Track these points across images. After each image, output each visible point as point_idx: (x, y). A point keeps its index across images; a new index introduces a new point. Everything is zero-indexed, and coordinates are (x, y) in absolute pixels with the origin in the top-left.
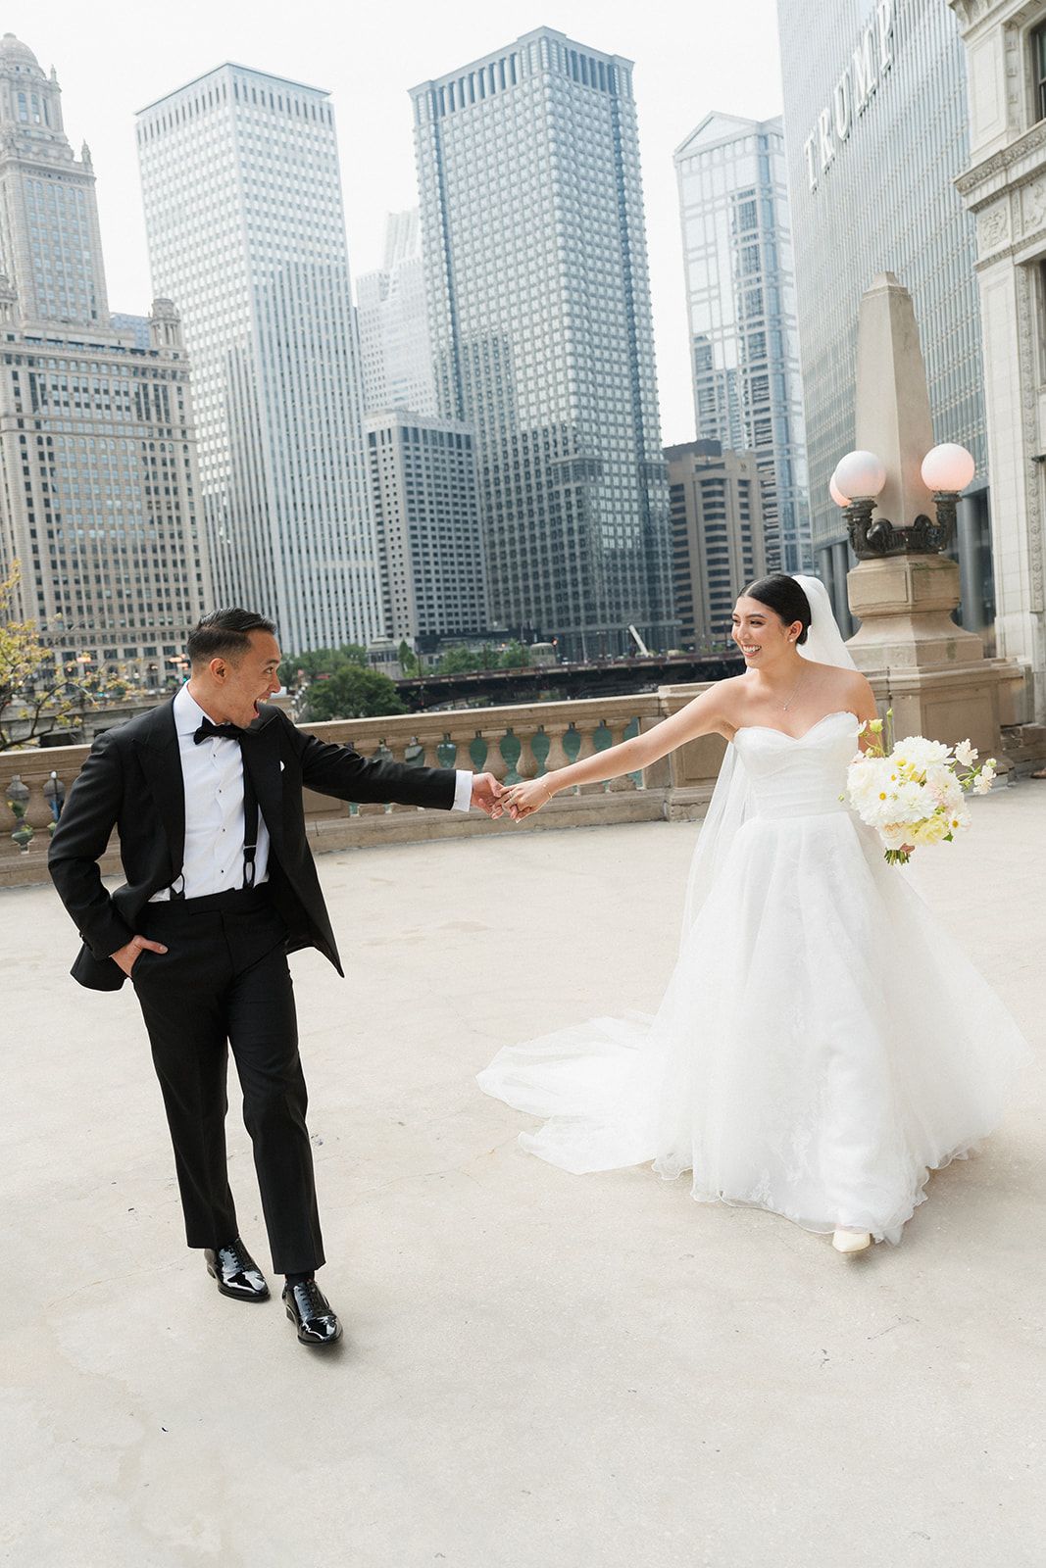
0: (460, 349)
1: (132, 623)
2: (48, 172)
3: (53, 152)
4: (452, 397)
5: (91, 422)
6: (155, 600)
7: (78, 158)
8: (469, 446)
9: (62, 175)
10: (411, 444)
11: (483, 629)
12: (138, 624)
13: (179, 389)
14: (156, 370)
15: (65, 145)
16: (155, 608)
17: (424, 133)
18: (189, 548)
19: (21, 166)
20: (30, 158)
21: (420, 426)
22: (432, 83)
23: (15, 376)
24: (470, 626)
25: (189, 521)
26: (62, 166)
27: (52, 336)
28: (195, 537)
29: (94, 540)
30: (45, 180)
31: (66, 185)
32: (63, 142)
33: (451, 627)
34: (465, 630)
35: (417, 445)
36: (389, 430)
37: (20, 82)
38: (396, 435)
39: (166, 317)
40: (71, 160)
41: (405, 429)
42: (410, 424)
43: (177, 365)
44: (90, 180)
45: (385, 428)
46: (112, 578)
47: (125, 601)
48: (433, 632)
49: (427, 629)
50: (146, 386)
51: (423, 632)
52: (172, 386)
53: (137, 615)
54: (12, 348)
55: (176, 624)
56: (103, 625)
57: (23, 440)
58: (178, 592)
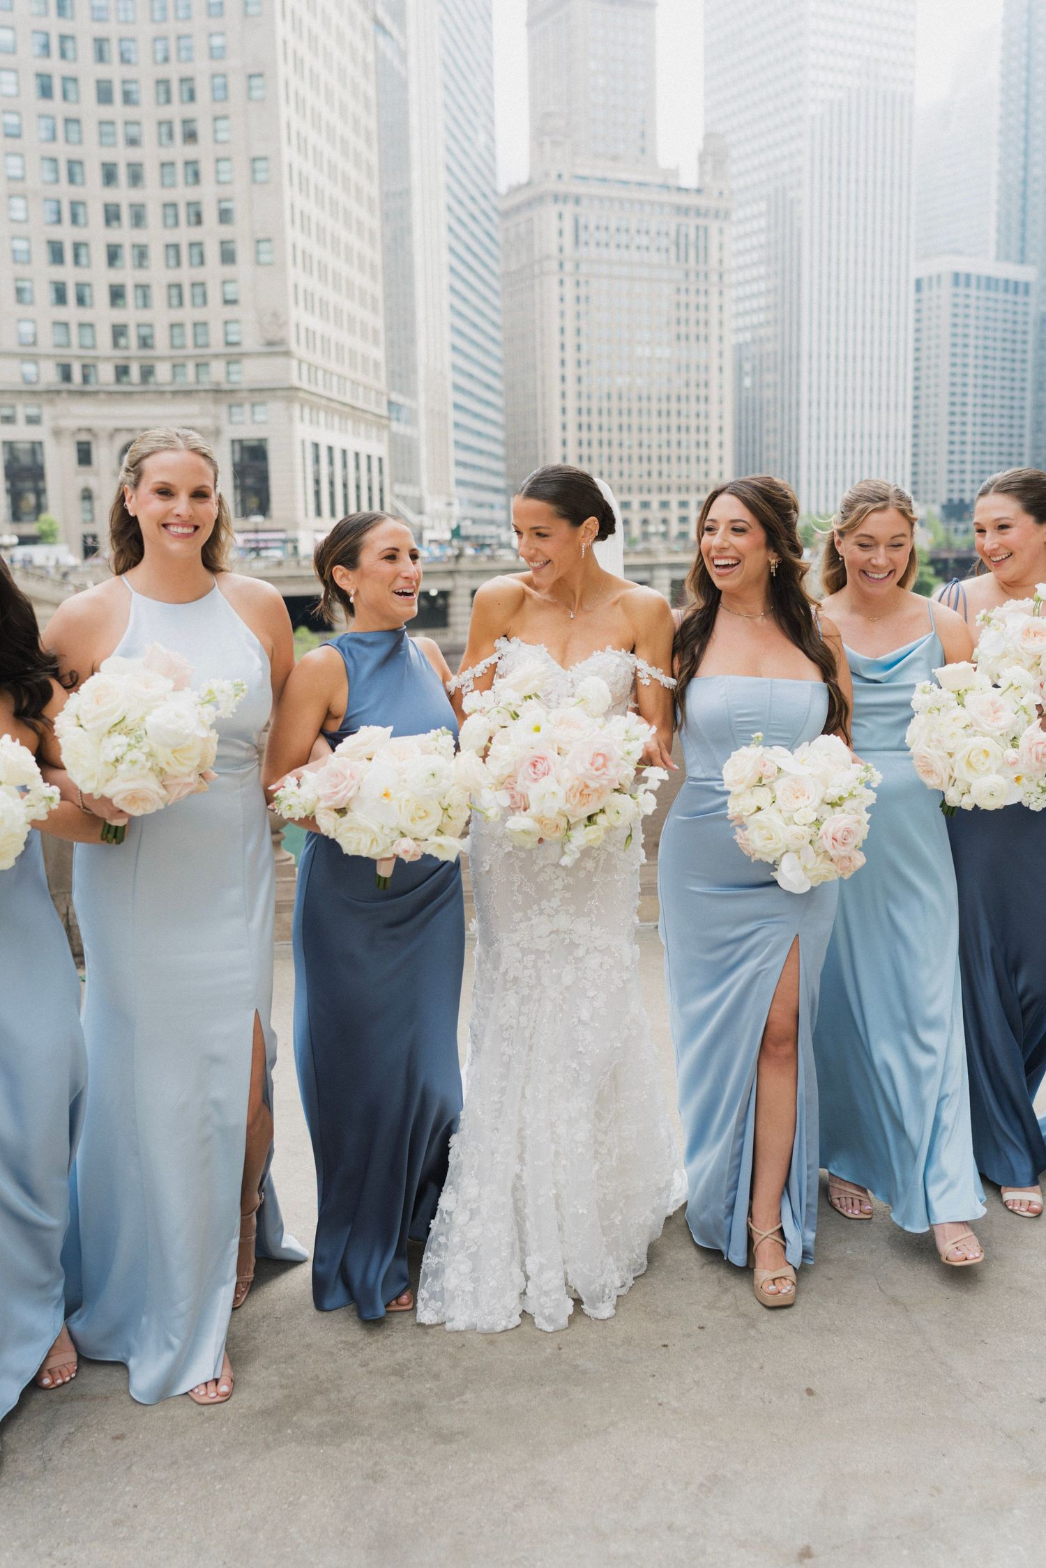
0: (1031, 181)
1: (649, 474)
4: (1014, 239)
6: (675, 452)
8: (1027, 294)
10: (962, 290)
12: (655, 476)
13: (722, 231)
14: (699, 209)
16: (674, 459)
18: (714, 400)
21: (975, 271)
23: (560, 216)
25: (716, 370)
27: (599, 173)
28: (721, 388)
29: (621, 387)
35: (968, 292)
36: (939, 276)
38: (947, 281)
39: (716, 152)
41: (957, 275)
42: (964, 270)
43: (721, 204)
44: (650, 6)
45: (935, 273)
46: (635, 427)
47: (645, 452)
48: (962, 501)
49: (956, 497)
50: (687, 226)
51: (950, 500)
52: (714, 226)
53: (655, 467)
54: (561, 188)
55: (694, 477)
56: (621, 474)
57: (561, 282)
58: (698, 444)
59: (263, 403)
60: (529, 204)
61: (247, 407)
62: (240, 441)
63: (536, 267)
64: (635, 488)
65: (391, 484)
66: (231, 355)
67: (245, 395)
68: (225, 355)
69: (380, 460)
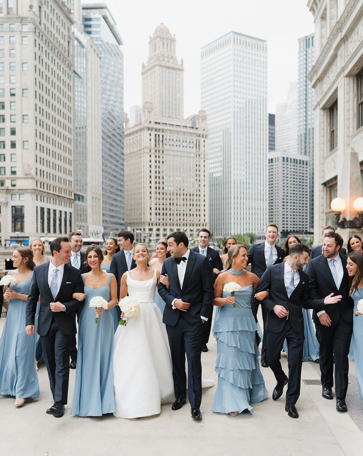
0: (308, 129)
1: (180, 220)
2: (169, 68)
3: (171, 61)
4: (303, 147)
5: (173, 151)
6: (188, 213)
7: (179, 63)
8: (307, 164)
9: (173, 69)
10: (285, 163)
11: (306, 231)
12: (182, 220)
13: (204, 141)
14: (197, 134)
15: (175, 59)
16: (188, 215)
17: (302, 54)
18: (202, 196)
19: (161, 66)
20: (164, 63)
21: (289, 157)
22: (306, 37)
23: (150, 135)
24: (301, 229)
25: (203, 186)
26: (173, 66)
27: (164, 122)
28: (204, 192)
29: (170, 191)
30: (168, 70)
31: (174, 72)
32: (175, 58)
33: (294, 229)
34: (300, 231)
35: (287, 163)
36: (278, 158)
37: (163, 38)
38: (281, 160)
39: (202, 116)
40: (177, 64)
41: (284, 158)
42: (286, 156)
43: (205, 133)
44: (182, 70)
45: (277, 157)
46: (175, 204)
47: (178, 212)
48: (287, 230)
49: (285, 229)
50: (193, 139)
51: (283, 230)
52: (202, 140)
53: (182, 217)
54: (151, 126)
55: (195, 221)
56: (170, 220)
57: (150, 156)
58: (197, 210)
59: (23, 194)
60: (140, 130)
61: (18, 195)
62: (15, 206)
63: (142, 151)
64: (175, 224)
65: (75, 222)
66: (12, 178)
67: (17, 191)
68: (10, 178)
69: (71, 213)
